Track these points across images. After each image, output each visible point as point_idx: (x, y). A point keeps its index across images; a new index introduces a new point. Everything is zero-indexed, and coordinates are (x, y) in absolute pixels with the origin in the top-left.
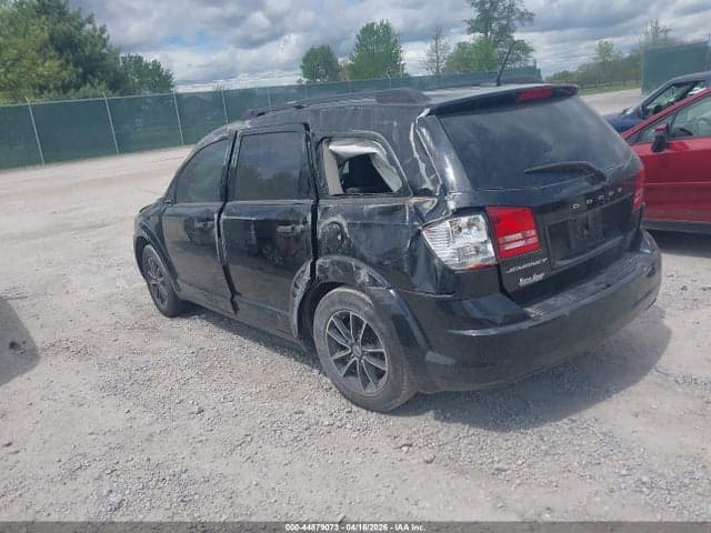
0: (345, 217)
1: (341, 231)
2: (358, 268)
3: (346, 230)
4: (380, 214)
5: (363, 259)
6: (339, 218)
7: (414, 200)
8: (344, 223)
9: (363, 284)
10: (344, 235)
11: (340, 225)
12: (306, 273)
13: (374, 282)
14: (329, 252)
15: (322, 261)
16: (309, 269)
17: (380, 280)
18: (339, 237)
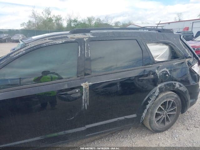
0: (167, 68)
1: (167, 73)
2: (175, 84)
3: (169, 73)
4: (178, 65)
5: (176, 80)
6: (165, 69)
7: (187, 60)
8: (168, 70)
9: (177, 88)
10: (168, 74)
11: (166, 71)
12: (156, 93)
13: (180, 86)
14: (162, 82)
15: (159, 86)
16: (158, 91)
17: (182, 85)
18: (167, 75)
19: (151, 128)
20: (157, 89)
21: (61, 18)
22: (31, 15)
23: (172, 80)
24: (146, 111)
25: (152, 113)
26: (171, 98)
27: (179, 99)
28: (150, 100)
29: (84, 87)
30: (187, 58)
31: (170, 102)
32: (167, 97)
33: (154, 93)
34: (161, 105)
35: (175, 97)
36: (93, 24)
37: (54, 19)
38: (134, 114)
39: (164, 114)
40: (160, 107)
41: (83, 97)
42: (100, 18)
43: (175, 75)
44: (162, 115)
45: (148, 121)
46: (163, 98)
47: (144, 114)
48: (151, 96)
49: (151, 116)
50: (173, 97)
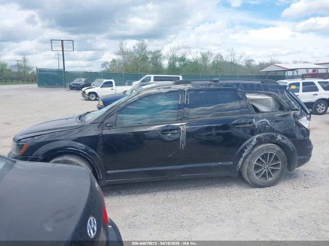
1: (267, 124)
2: (277, 135)
3: (269, 123)
5: (278, 132)
7: (293, 112)
8: (267, 121)
9: (279, 140)
10: (269, 125)
11: (266, 122)
12: (253, 142)
13: (283, 139)
14: (261, 132)
15: (257, 136)
16: (255, 140)
17: (285, 138)
18: (267, 126)
19: (250, 180)
20: (254, 139)
21: (161, 55)
22: (117, 51)
23: (273, 132)
24: (242, 159)
25: (250, 163)
26: (273, 151)
27: (283, 153)
28: (247, 148)
29: (182, 129)
30: (292, 110)
31: (271, 155)
32: (267, 149)
33: (251, 142)
34: (261, 157)
35: (278, 151)
36: (210, 64)
37: (150, 56)
38: (231, 161)
39: (265, 167)
40: (259, 159)
41: (181, 138)
42: (223, 55)
43: (276, 126)
44: (263, 169)
45: (246, 171)
46: (262, 150)
47: (240, 163)
48: (248, 145)
49: (249, 166)
50: (274, 149)
